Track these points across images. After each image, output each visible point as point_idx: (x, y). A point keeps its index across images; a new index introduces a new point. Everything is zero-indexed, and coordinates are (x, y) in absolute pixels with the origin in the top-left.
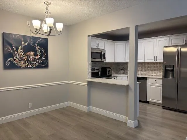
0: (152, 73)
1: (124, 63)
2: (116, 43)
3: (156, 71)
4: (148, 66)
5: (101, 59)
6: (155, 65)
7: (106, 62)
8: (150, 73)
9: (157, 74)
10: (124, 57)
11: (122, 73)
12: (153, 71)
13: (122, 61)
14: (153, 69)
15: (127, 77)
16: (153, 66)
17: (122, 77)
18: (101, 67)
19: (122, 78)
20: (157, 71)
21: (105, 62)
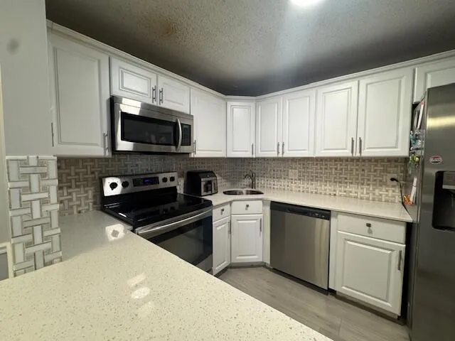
0: (332, 188)
1: (252, 159)
2: (230, 104)
3: (346, 183)
4: (321, 169)
5: (176, 144)
6: (341, 165)
7: (196, 156)
8: (328, 187)
9: (351, 192)
10: (253, 142)
11: (248, 183)
12: (335, 182)
13: (248, 155)
14: (335, 178)
15: (261, 202)
16: (336, 169)
17: (248, 203)
18: (185, 172)
19: (248, 206)
20: (351, 183)
21: (192, 155)
